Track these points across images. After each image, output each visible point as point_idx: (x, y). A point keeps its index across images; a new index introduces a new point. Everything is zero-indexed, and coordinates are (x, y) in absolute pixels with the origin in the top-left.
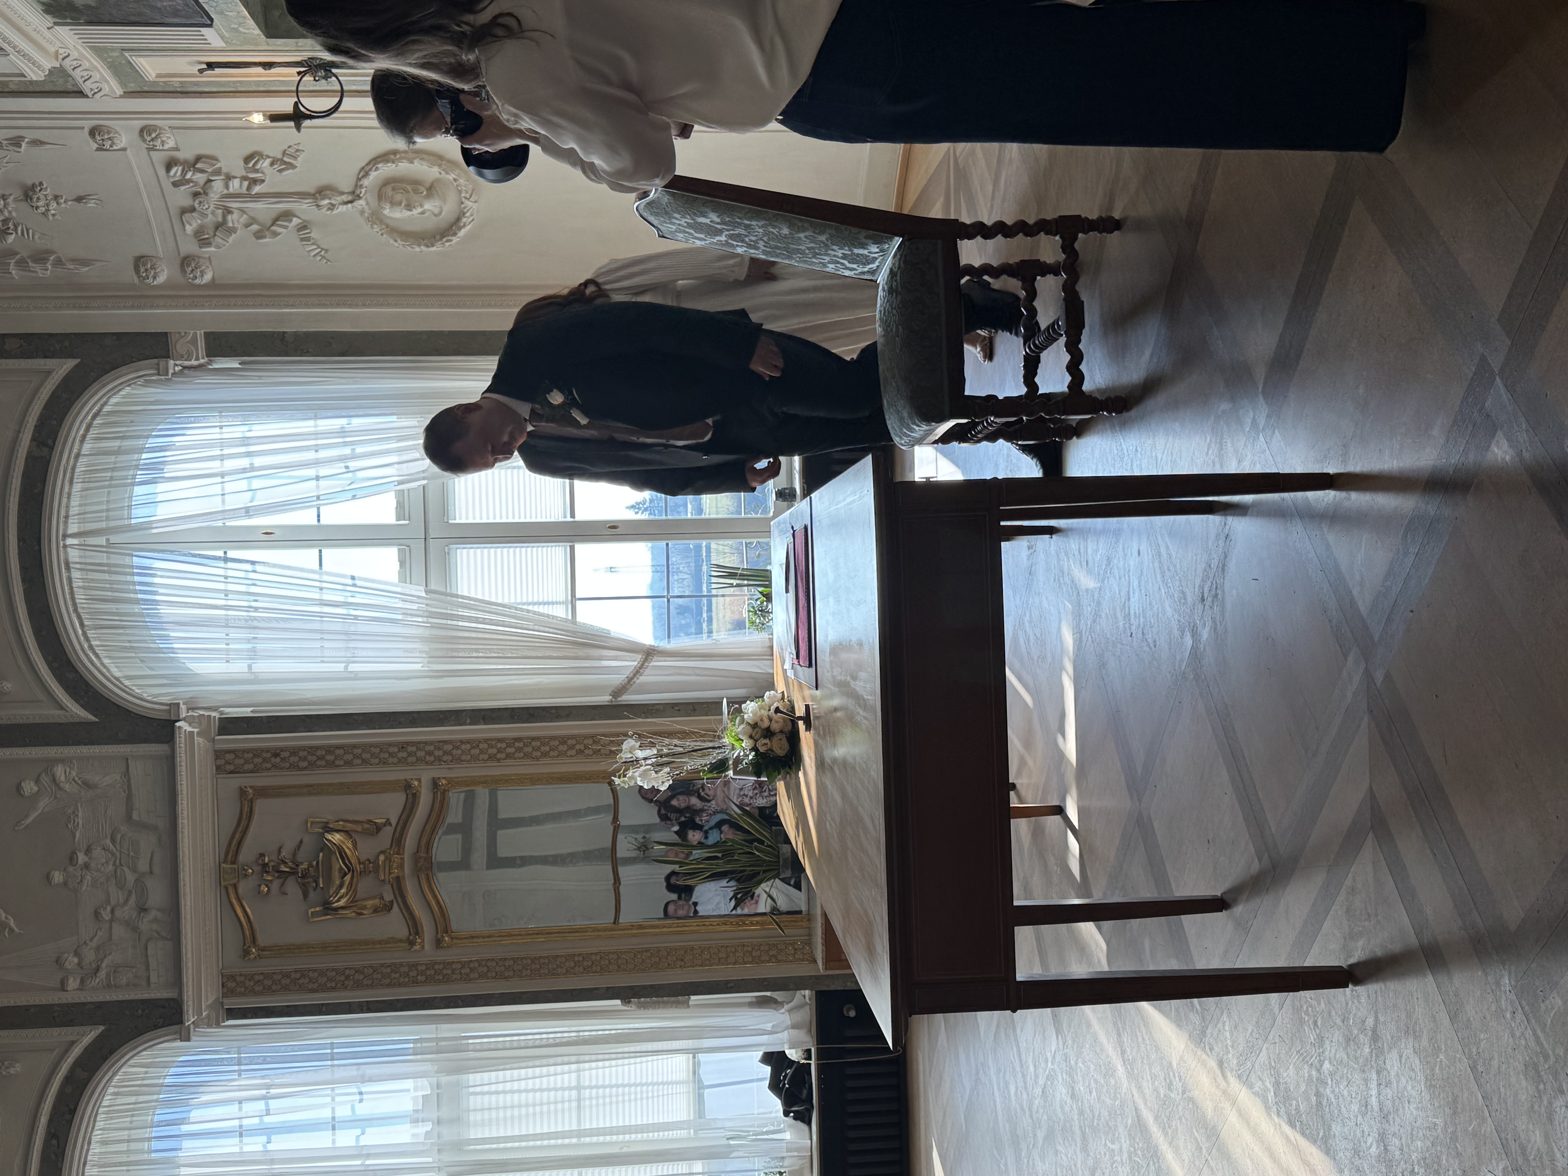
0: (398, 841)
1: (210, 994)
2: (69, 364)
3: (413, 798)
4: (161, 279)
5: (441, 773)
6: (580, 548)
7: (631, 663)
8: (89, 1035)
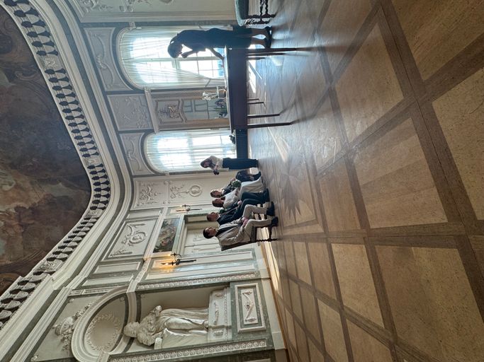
0: (178, 108)
1: (157, 129)
2: (114, 28)
3: (179, 102)
4: (125, 11)
5: (183, 98)
6: (199, 61)
7: (208, 81)
8: (143, 134)
